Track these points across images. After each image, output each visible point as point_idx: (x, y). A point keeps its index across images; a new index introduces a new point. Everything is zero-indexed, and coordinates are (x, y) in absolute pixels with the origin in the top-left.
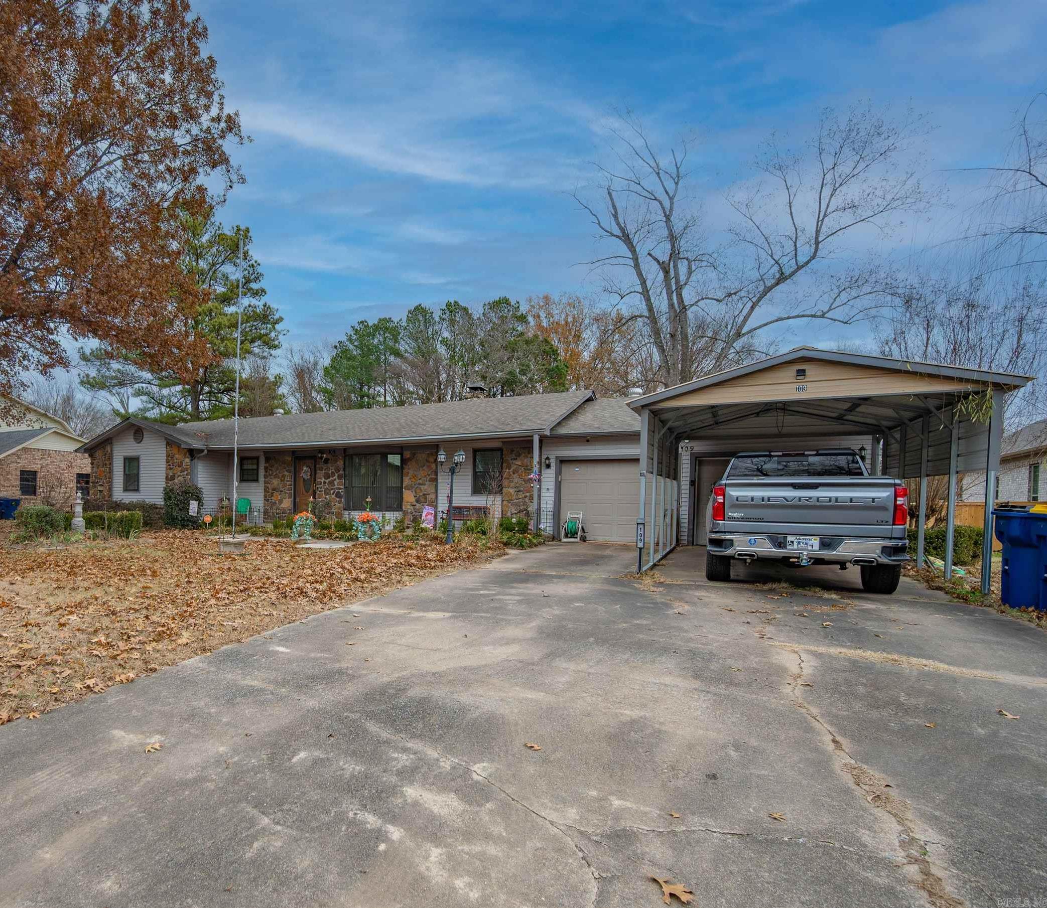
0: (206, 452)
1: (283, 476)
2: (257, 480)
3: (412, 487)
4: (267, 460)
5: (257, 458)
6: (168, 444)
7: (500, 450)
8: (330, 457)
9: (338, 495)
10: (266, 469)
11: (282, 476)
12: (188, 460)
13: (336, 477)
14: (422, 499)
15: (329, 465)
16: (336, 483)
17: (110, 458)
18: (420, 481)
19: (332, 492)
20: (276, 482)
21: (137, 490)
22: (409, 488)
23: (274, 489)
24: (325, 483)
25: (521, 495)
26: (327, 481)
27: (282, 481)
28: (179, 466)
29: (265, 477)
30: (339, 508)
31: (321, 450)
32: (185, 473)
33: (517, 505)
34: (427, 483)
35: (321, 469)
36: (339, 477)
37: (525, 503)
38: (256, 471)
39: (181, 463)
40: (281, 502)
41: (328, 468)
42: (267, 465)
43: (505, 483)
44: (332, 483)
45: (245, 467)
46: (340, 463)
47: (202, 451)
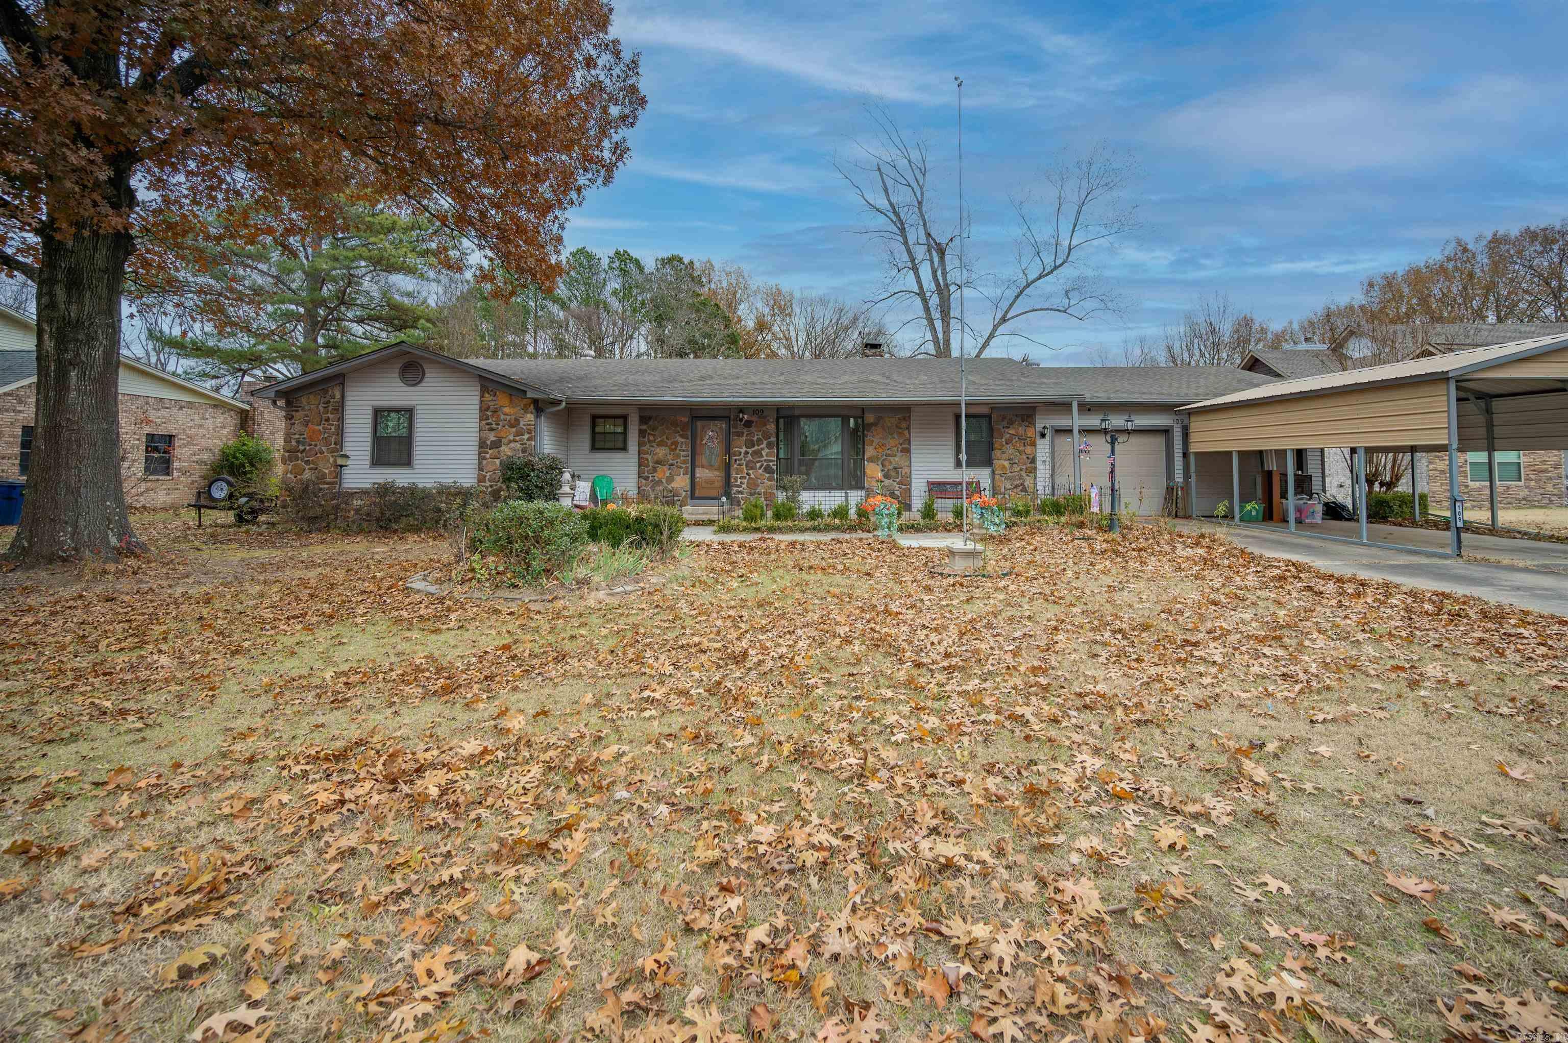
0: (564, 404)
1: (675, 443)
2: (624, 448)
3: (878, 459)
4: (643, 420)
5: (625, 418)
6: (484, 390)
7: (989, 417)
8: (754, 418)
9: (768, 470)
10: (642, 433)
11: (672, 444)
12: (530, 417)
13: (764, 445)
14: (893, 474)
15: (753, 429)
16: (764, 453)
17: (340, 409)
18: (889, 452)
19: (758, 465)
20: (661, 452)
21: (407, 462)
22: (871, 460)
23: (659, 462)
24: (746, 453)
25: (1017, 469)
26: (750, 451)
27: (672, 450)
28: (512, 426)
29: (640, 444)
30: (771, 487)
31: (741, 409)
32: (526, 436)
33: (1011, 479)
34: (899, 454)
35: (739, 435)
36: (769, 445)
37: (1021, 478)
38: (621, 438)
39: (517, 420)
40: (670, 479)
41: (750, 434)
42: (644, 427)
43: (997, 453)
44: (758, 453)
45: (598, 429)
46: (771, 427)
47: (558, 402)
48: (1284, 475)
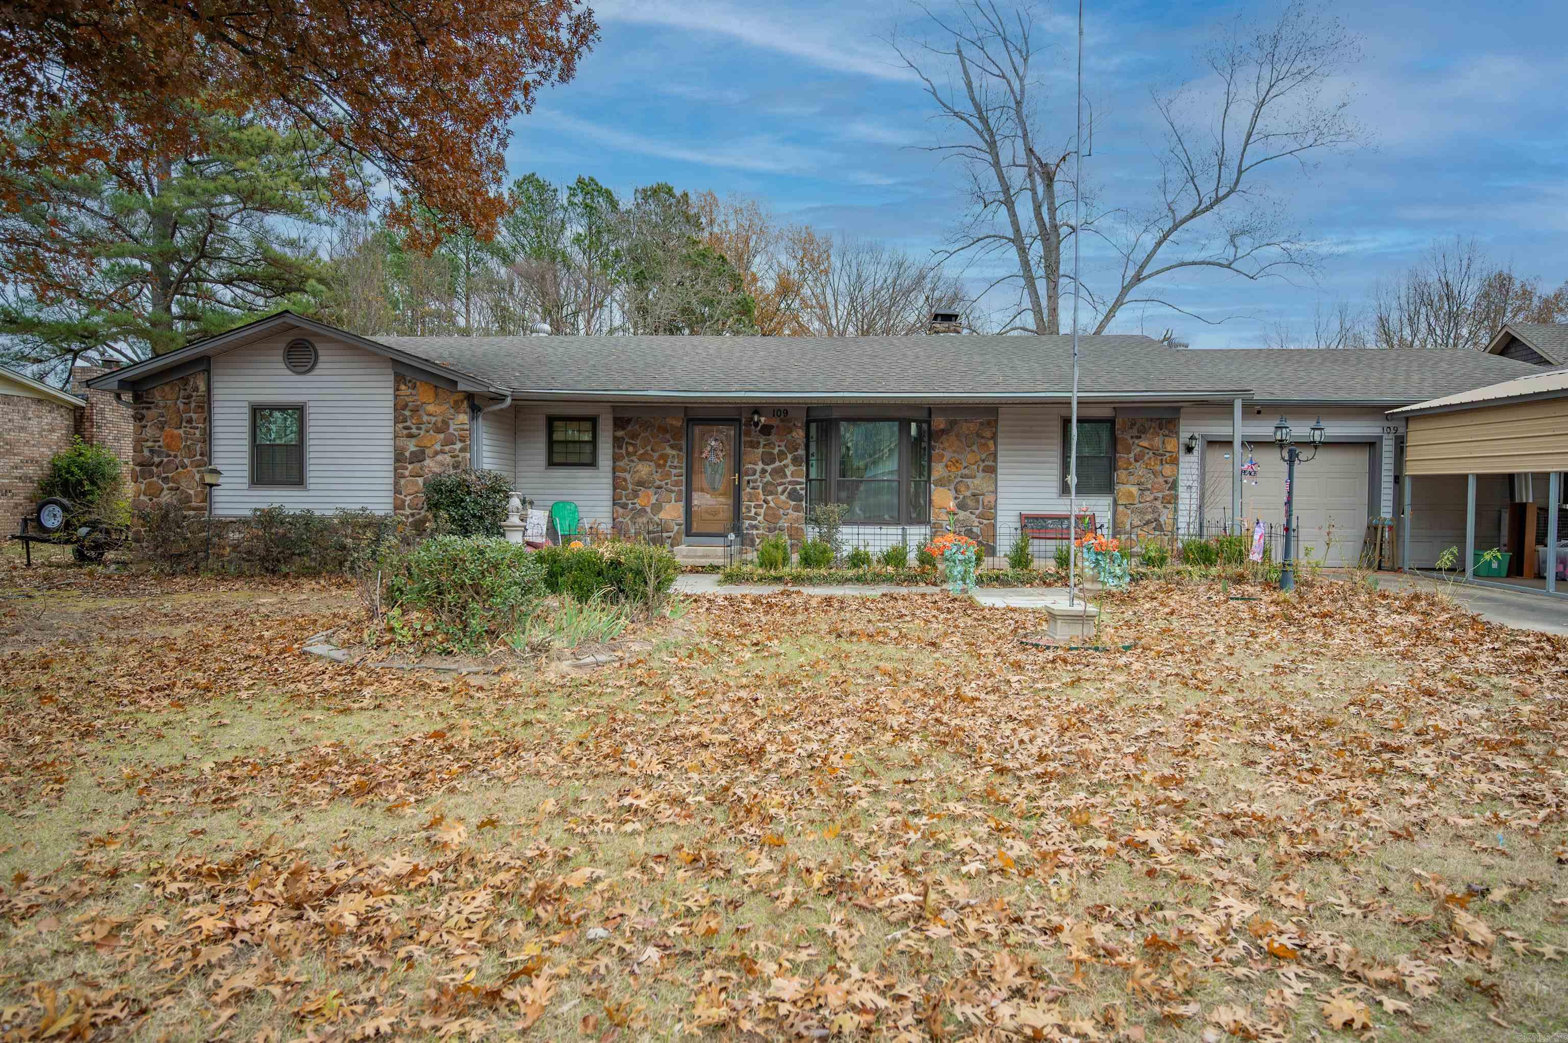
0: (509, 401)
1: (664, 457)
2: (592, 464)
3: (949, 481)
4: (620, 423)
5: (593, 421)
6: (399, 379)
7: (1112, 422)
8: (775, 422)
9: (793, 495)
10: (617, 442)
11: (659, 458)
12: (463, 418)
13: (788, 461)
14: (971, 503)
15: (773, 438)
16: (788, 473)
17: (206, 406)
18: (966, 471)
19: (780, 489)
20: (644, 469)
21: (298, 480)
22: (941, 483)
23: (641, 483)
24: (764, 471)
25: (1149, 496)
26: (769, 468)
27: (658, 466)
28: (438, 431)
29: (616, 458)
30: (797, 520)
31: (756, 408)
32: (458, 446)
33: (1142, 512)
34: (980, 475)
35: (754, 445)
36: (795, 461)
37: (1155, 510)
38: (588, 449)
39: (445, 423)
40: (657, 508)
41: (769, 444)
42: (620, 433)
43: (1121, 475)
44: (780, 472)
45: (558, 436)
46: (799, 435)
47: (500, 398)
48: (1544, 511)
